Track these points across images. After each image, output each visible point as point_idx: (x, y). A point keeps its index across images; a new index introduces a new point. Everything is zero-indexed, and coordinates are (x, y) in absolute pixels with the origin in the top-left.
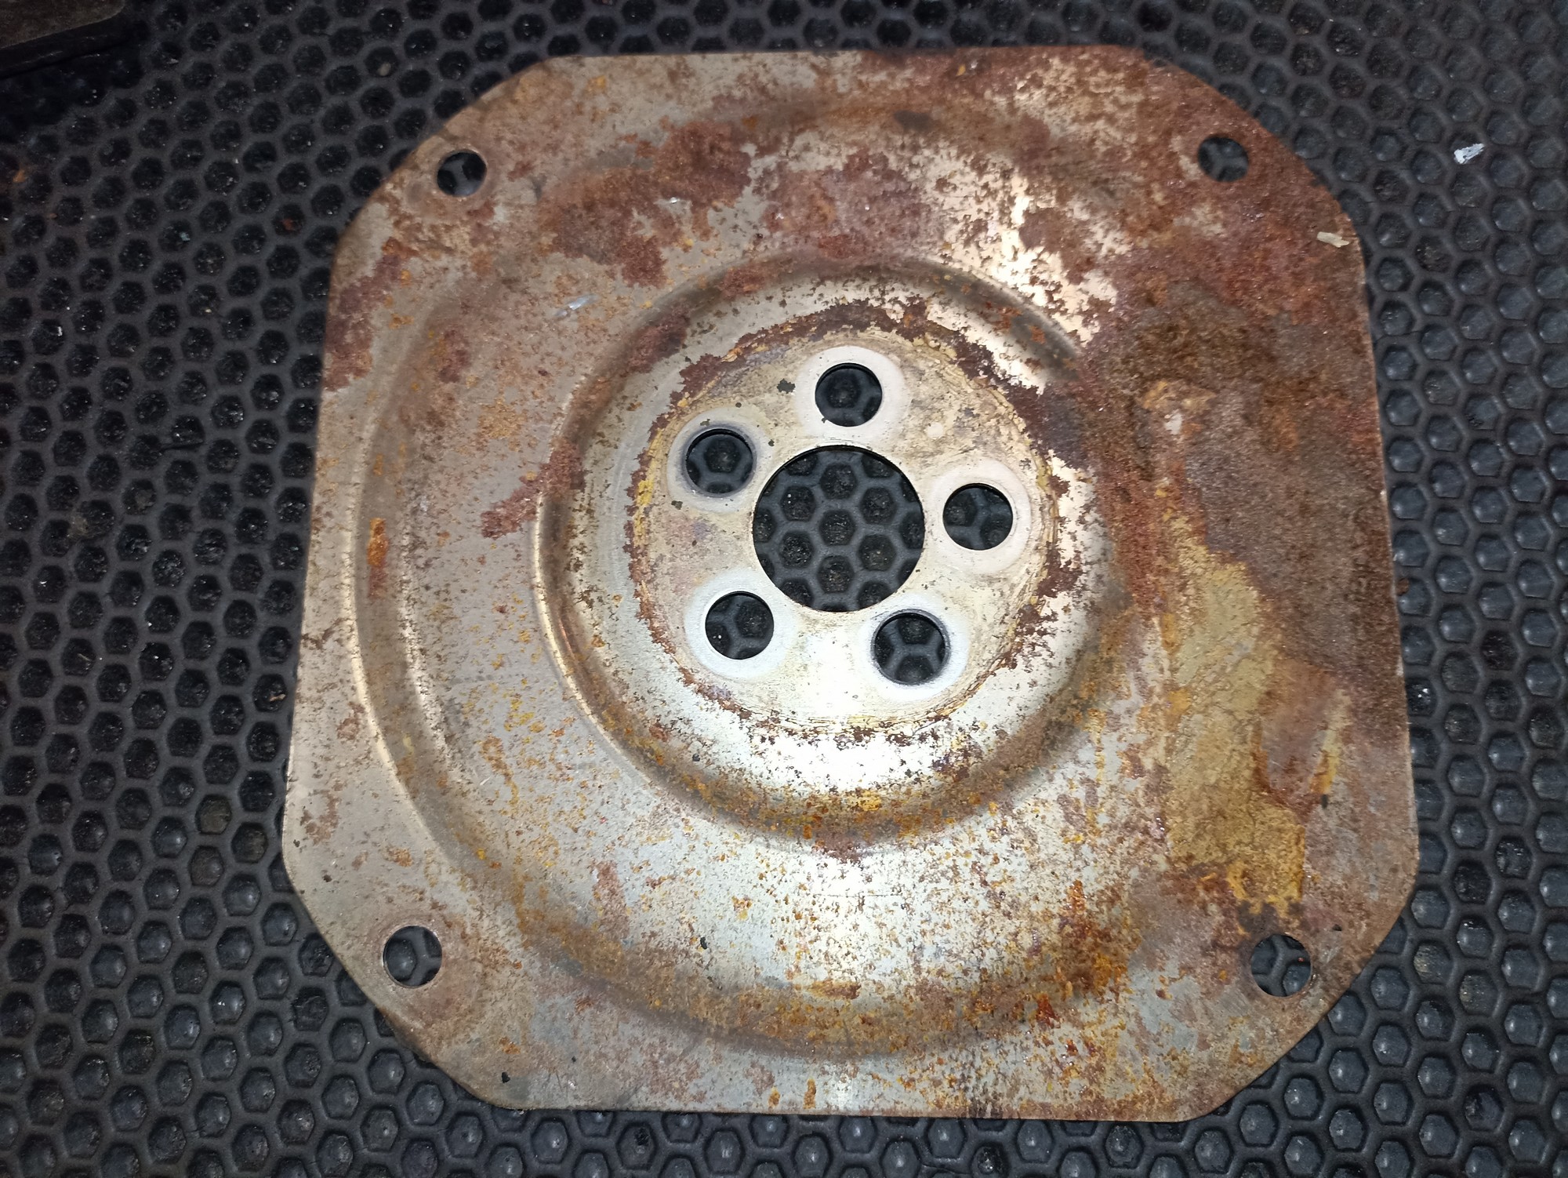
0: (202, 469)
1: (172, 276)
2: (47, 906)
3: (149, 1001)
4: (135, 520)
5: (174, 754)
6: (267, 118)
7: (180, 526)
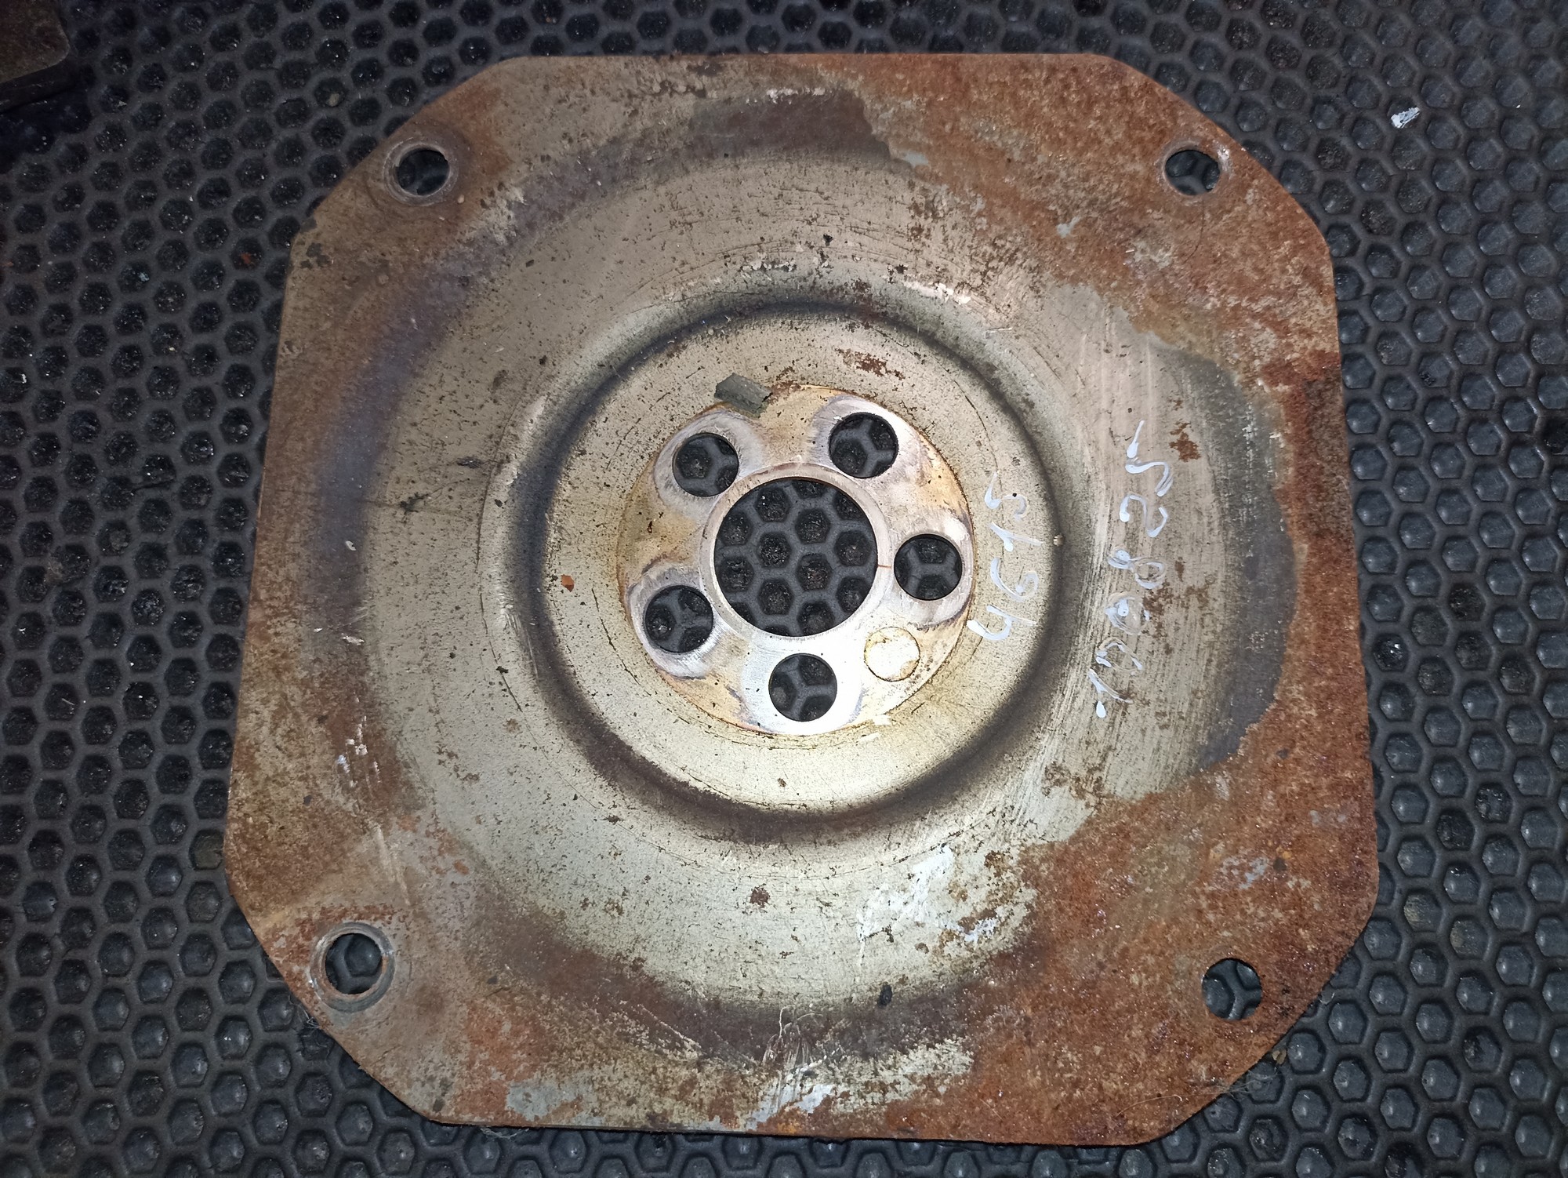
0: (175, 506)
1: (133, 318)
2: (45, 953)
3: (154, 1040)
4: (112, 561)
5: (163, 791)
6: (219, 155)
7: (156, 564)
